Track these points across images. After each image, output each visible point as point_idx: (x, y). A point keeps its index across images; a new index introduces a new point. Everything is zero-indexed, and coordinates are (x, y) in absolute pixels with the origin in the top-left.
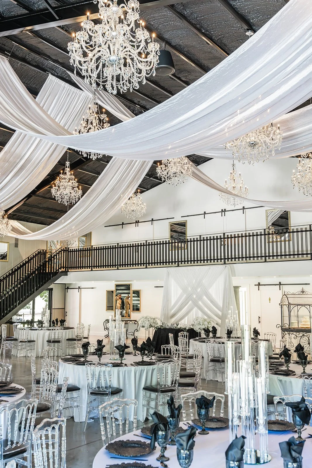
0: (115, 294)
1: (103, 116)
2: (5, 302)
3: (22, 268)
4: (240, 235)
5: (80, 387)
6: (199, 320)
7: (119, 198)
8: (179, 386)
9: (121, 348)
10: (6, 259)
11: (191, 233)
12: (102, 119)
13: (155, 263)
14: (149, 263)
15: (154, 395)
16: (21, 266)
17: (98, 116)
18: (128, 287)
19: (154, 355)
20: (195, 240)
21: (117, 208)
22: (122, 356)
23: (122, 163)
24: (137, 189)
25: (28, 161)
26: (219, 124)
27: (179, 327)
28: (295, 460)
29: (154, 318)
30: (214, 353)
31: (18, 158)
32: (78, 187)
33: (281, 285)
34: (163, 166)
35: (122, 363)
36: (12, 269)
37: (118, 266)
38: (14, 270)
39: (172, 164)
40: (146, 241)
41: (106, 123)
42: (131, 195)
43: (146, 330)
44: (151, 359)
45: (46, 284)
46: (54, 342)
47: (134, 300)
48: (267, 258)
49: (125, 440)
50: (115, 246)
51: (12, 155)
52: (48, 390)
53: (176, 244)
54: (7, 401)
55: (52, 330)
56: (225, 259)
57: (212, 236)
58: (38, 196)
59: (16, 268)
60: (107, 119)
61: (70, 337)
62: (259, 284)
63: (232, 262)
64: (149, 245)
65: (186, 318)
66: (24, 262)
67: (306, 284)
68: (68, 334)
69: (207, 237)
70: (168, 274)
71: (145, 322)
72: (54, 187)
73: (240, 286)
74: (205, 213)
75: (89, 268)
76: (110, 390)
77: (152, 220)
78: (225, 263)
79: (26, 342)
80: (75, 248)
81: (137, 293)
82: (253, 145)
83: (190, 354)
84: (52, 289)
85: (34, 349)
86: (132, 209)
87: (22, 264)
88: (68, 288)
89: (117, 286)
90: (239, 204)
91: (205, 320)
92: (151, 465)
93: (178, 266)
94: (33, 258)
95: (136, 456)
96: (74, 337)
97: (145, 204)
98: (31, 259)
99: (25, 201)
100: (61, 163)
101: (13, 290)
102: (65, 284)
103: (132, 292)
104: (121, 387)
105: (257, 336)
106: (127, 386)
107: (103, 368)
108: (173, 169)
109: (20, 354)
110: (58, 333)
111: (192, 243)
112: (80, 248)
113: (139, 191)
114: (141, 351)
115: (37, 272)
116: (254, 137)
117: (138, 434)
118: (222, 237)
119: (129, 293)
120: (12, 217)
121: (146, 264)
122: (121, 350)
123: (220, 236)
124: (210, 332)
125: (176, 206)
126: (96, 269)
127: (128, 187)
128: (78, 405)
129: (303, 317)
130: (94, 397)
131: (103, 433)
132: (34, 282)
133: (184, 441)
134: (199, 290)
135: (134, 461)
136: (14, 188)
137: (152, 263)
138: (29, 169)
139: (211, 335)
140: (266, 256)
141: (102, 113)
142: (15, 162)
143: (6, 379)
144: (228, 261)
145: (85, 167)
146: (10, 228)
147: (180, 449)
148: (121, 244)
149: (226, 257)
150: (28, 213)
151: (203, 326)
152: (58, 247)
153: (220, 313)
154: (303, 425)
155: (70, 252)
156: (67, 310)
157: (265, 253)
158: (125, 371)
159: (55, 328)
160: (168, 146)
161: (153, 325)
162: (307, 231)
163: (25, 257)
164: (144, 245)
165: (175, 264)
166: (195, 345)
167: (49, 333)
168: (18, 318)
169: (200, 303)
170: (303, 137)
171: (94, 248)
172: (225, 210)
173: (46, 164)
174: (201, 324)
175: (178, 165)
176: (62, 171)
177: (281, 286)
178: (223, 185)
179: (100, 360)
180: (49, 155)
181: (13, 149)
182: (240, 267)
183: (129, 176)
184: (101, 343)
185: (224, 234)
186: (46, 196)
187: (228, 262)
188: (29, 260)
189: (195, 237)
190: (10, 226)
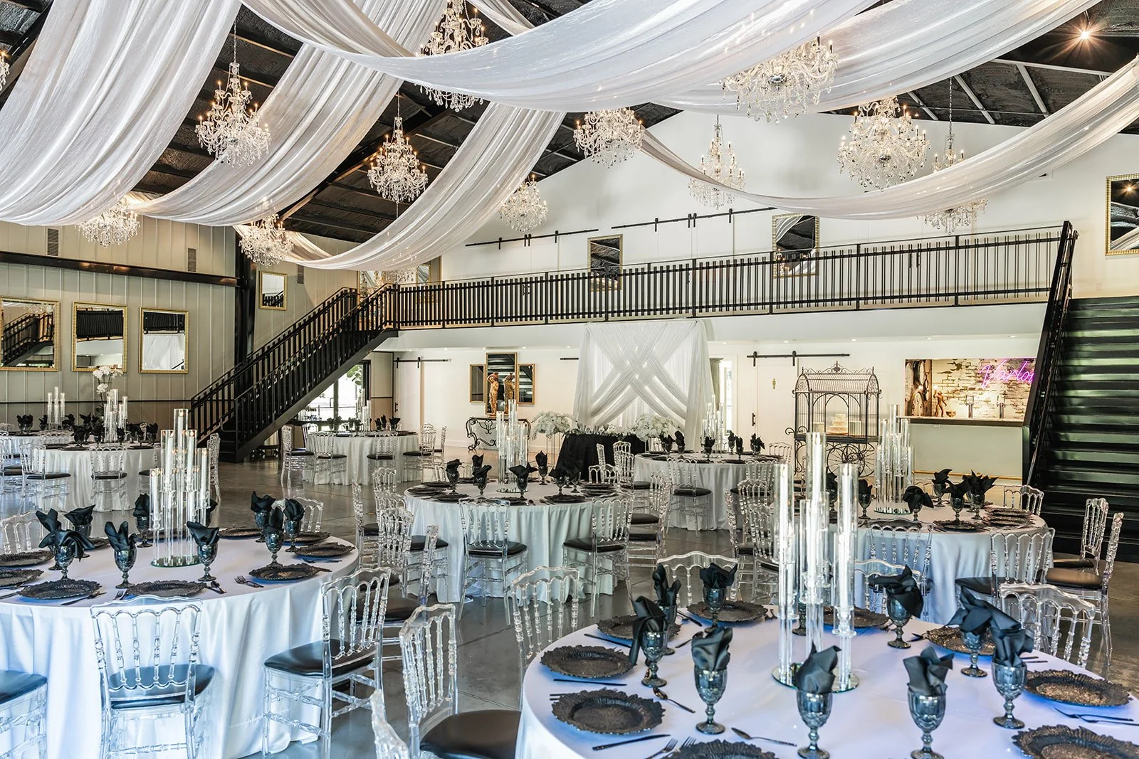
0: (486, 372)
1: (475, 23)
2: (285, 386)
3: (312, 323)
4: (725, 264)
5: (448, 541)
6: (646, 420)
7: (497, 192)
8: (630, 540)
9: (522, 472)
10: (282, 306)
11: (631, 258)
12: (472, 27)
13: (562, 315)
14: (552, 315)
15: (582, 555)
16: (311, 319)
17: (465, 22)
18: (510, 359)
19: (579, 484)
20: (640, 271)
21: (493, 210)
22: (522, 486)
23: (504, 122)
24: (530, 174)
25: (322, 115)
26: (723, 36)
27: (609, 431)
28: (933, 691)
29: (562, 415)
30: (681, 480)
31: (303, 109)
32: (419, 168)
33: (796, 356)
34: (587, 126)
35: (523, 499)
36: (294, 325)
37: (494, 319)
38: (297, 326)
39: (605, 124)
40: (547, 273)
41: (480, 36)
42: (520, 184)
43: (547, 436)
44: (575, 491)
45: (357, 354)
46: (381, 458)
47: (521, 383)
48: (774, 306)
49: (574, 646)
50: (488, 282)
51: (291, 102)
52: (394, 548)
53: (598, 280)
54: (328, 571)
55: (378, 436)
56: (694, 307)
57: (671, 264)
58: (339, 184)
59: (302, 322)
60: (483, 29)
61: (410, 450)
62: (755, 355)
63: (707, 314)
64: (552, 281)
65: (621, 415)
66: (316, 311)
67: (843, 355)
68: (406, 444)
69: (662, 267)
70: (588, 334)
71: (547, 422)
72: (373, 168)
73: (722, 359)
74: (657, 221)
75: (439, 324)
76: (506, 547)
77: (557, 234)
78: (694, 316)
79: (330, 458)
80: (412, 286)
81: (528, 371)
82: (779, 82)
83: (635, 480)
84: (369, 362)
85: (344, 471)
86: (521, 212)
87: (312, 315)
88: (398, 360)
89: (490, 356)
90: (725, 203)
91: (658, 420)
92: (636, 696)
93: (607, 320)
94: (333, 303)
95: (603, 678)
96: (417, 449)
97: (545, 203)
98: (329, 306)
99: (315, 195)
100: (385, 122)
101: (298, 363)
102: (393, 352)
103: (518, 368)
104: (524, 542)
105: (758, 450)
106: (535, 539)
107: (493, 508)
108: (604, 133)
109: (319, 479)
110: (387, 442)
111: (634, 277)
112: (420, 285)
113: (533, 176)
114: (557, 477)
115: (341, 330)
116: (781, 67)
117: (593, 634)
118: (691, 267)
119: (513, 370)
120: (291, 225)
121: (547, 316)
122: (522, 475)
123: (687, 265)
124: (673, 441)
125: (602, 206)
126: (452, 326)
127: (514, 168)
128: (445, 573)
129: (834, 415)
130: (475, 559)
131: (518, 630)
132: (336, 349)
133: (709, 653)
134: (645, 365)
135: (602, 687)
136: (296, 168)
137: (557, 315)
138: (325, 130)
139: (675, 447)
140: (771, 304)
141: (472, 15)
142: (297, 116)
143: (314, 527)
144: (701, 311)
145: (429, 129)
146: (289, 246)
147: (701, 667)
148: (499, 279)
149: (698, 305)
150: (320, 217)
151: (654, 430)
152: (380, 283)
153: (684, 408)
154: (908, 619)
155: (403, 292)
156: (398, 400)
157: (771, 297)
158: (531, 513)
159: (381, 433)
160: (598, 87)
161: (561, 428)
162: (853, 256)
163: (317, 303)
164: (542, 281)
165: (601, 316)
166: (645, 466)
167: (372, 442)
168: (309, 414)
169: (647, 388)
170: (871, 69)
171: (448, 285)
172: (695, 214)
173: (357, 121)
174: (651, 426)
175: (616, 124)
176: (387, 136)
177: (796, 358)
178: (695, 164)
179: (482, 493)
180: (364, 103)
181: (293, 91)
182: (723, 323)
183: (515, 149)
184: (479, 461)
185: (694, 261)
186: (354, 186)
187: (701, 314)
188: (326, 308)
189: (640, 267)
190: (289, 243)
